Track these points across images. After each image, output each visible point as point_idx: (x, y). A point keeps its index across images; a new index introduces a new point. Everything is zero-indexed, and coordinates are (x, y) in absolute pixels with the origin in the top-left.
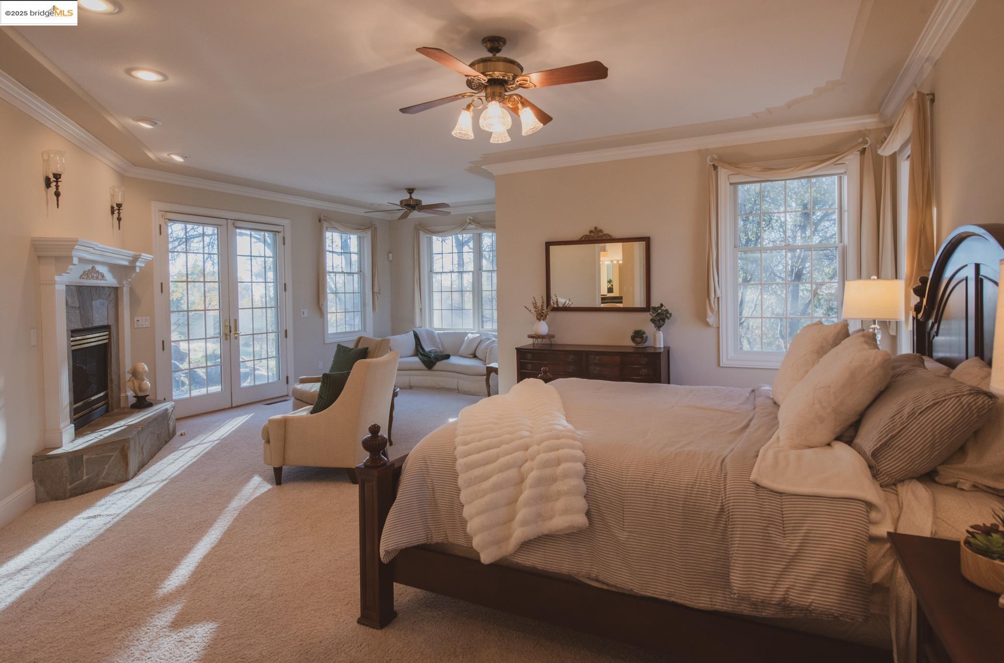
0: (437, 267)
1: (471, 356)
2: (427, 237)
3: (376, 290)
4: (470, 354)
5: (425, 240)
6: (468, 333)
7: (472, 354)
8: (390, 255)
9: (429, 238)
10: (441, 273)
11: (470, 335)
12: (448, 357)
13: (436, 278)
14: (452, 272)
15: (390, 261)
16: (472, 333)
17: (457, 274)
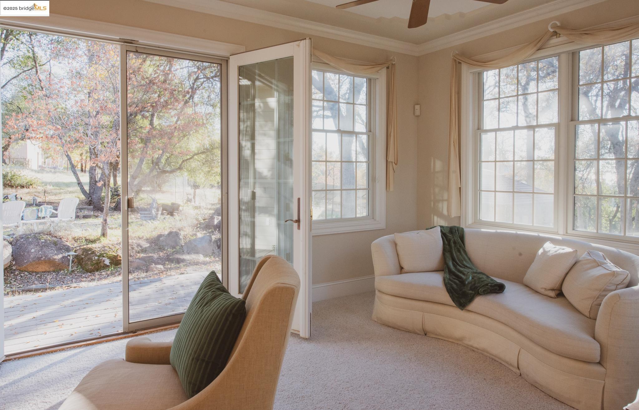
0: (489, 122)
1: (552, 294)
2: (474, 73)
3: (391, 159)
4: (549, 288)
5: (471, 77)
6: (545, 240)
7: (553, 290)
8: (417, 107)
9: (477, 75)
10: (495, 130)
11: (548, 246)
12: (499, 289)
13: (487, 139)
14: (516, 128)
15: (418, 116)
16: (554, 241)
17: (525, 131)
